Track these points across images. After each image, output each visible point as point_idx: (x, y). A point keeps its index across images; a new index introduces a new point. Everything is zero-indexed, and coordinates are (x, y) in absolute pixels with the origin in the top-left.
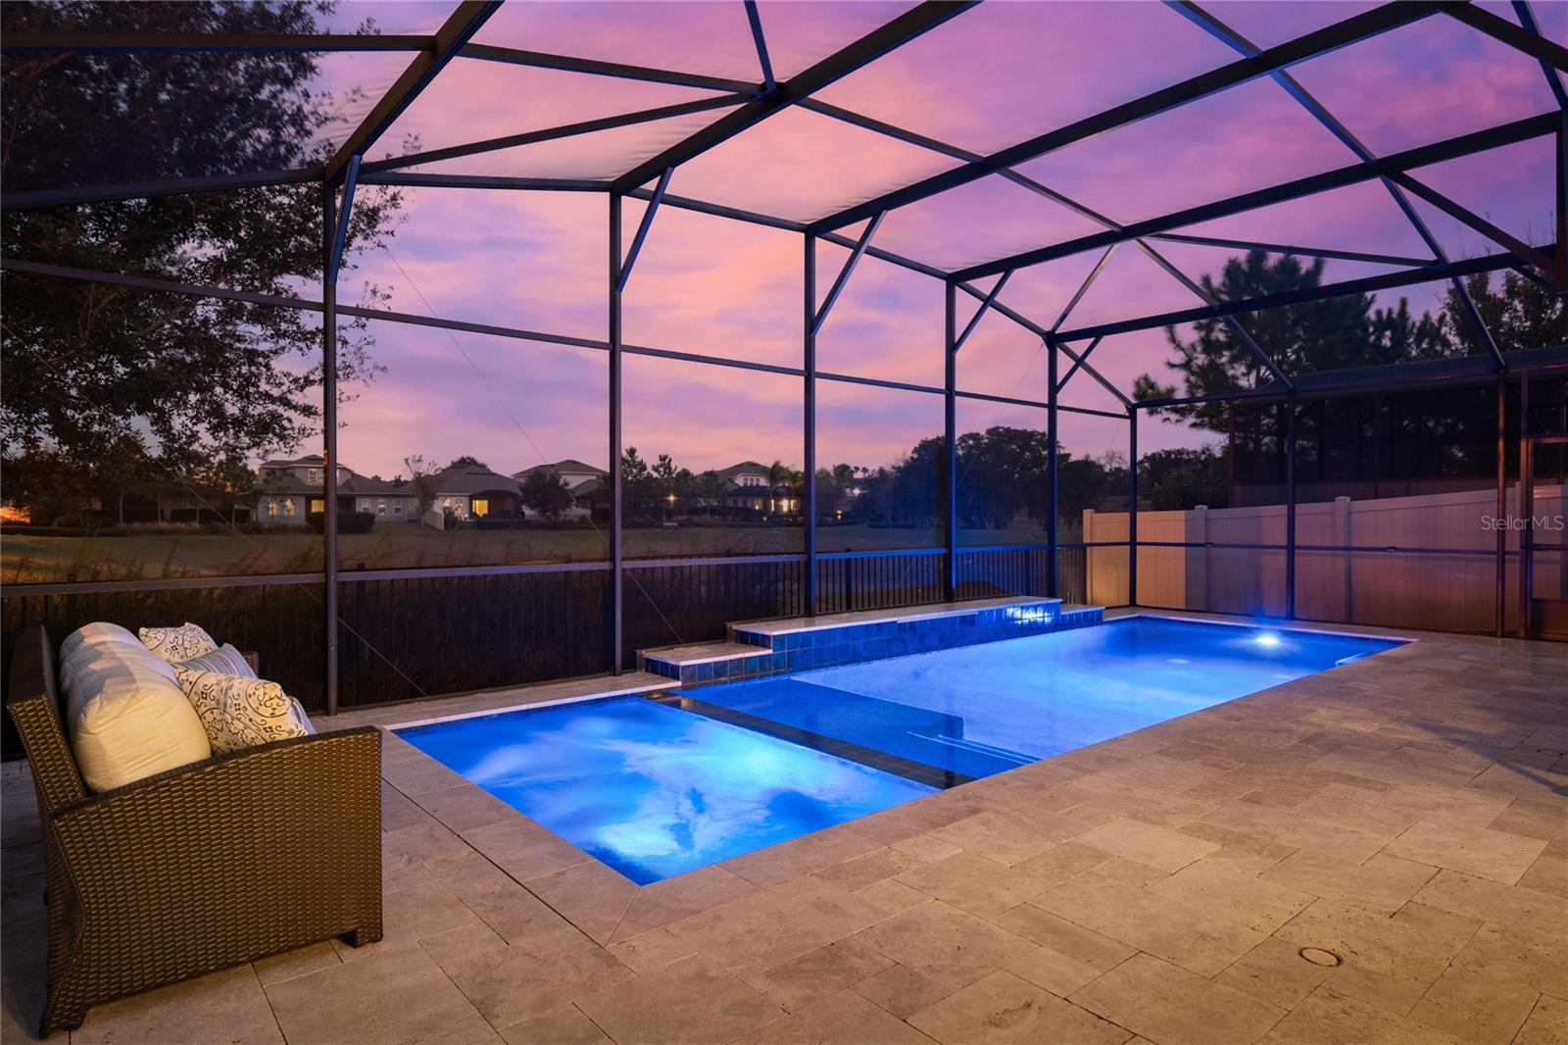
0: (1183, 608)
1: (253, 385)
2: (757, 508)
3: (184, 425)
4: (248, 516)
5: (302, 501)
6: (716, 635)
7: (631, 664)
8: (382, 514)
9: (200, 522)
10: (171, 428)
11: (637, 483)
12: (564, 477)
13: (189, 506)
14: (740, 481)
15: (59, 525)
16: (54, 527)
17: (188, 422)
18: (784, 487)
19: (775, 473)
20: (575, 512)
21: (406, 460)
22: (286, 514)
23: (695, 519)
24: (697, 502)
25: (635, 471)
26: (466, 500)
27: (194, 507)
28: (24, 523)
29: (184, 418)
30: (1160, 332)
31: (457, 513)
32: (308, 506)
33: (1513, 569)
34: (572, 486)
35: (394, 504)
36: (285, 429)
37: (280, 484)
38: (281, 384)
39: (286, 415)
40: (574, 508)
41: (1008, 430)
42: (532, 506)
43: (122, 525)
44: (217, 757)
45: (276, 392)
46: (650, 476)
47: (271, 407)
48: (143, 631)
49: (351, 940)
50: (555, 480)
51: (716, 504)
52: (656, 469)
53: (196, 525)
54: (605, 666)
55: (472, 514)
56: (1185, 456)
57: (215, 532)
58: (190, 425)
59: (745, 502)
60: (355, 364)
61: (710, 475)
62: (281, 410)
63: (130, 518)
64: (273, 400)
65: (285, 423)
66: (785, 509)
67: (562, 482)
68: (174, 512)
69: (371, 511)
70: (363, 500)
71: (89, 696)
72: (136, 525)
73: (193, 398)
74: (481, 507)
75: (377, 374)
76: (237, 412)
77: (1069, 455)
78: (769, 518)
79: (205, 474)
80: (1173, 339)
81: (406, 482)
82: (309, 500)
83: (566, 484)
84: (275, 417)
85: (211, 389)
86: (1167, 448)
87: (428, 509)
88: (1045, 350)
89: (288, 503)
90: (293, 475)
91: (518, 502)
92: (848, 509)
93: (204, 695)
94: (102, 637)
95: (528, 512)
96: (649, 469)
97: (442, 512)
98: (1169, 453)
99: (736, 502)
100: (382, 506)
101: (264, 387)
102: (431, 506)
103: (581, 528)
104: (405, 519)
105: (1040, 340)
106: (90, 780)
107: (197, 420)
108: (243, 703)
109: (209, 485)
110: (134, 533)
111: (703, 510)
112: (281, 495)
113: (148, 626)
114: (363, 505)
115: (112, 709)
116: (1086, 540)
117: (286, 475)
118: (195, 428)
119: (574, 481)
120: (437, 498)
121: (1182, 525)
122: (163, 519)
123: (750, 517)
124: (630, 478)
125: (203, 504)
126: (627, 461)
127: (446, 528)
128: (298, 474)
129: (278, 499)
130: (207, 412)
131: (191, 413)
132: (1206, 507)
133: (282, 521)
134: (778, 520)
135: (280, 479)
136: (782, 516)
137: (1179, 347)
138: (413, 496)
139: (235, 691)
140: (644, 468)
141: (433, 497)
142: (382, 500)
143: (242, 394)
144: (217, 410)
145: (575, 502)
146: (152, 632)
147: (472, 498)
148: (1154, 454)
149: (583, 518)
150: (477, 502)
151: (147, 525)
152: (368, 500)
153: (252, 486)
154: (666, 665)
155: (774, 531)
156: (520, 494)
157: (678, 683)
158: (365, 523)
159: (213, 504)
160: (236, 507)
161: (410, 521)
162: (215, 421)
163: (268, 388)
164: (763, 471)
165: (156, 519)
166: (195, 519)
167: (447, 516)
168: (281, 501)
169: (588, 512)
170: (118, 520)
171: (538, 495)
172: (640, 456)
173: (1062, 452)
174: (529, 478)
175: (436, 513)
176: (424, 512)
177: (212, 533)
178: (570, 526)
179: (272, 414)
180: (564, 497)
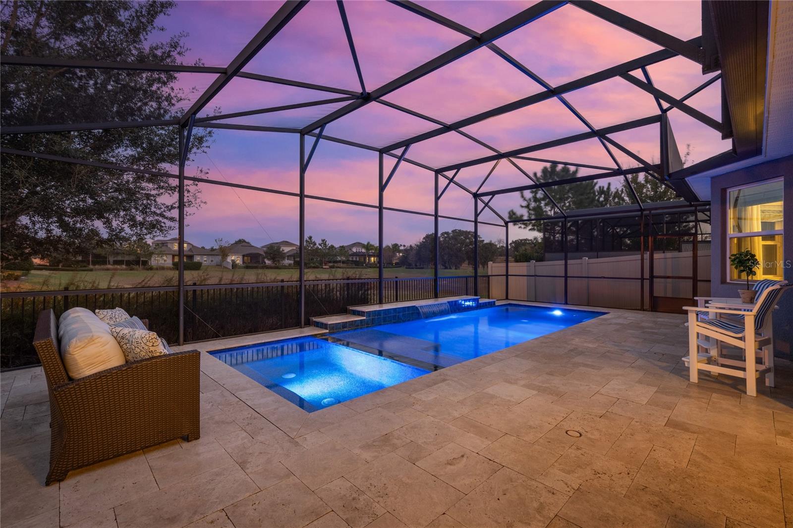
0: (526, 299)
1: (149, 208)
2: (360, 260)
4: (147, 263)
5: (170, 257)
6: (344, 311)
7: (308, 323)
8: (205, 262)
9: (126, 265)
10: (112, 226)
11: (312, 251)
12: (282, 248)
13: (121, 259)
14: (354, 250)
15: (62, 266)
16: (60, 267)
17: (120, 223)
18: (372, 252)
19: (368, 247)
21: (216, 240)
22: (164, 262)
23: (336, 265)
24: (337, 258)
25: (311, 245)
26: (241, 257)
27: (123, 259)
28: (46, 266)
29: (118, 222)
30: (518, 194)
31: (238, 262)
32: (173, 259)
33: (647, 284)
34: (285, 251)
35: (211, 258)
36: (163, 227)
37: (161, 249)
38: (161, 208)
39: (163, 221)
41: (460, 231)
42: (269, 259)
43: (91, 267)
44: (128, 364)
45: (158, 212)
46: (318, 248)
47: (156, 218)
48: (97, 311)
49: (187, 439)
50: (278, 248)
51: (345, 259)
52: (320, 245)
53: (124, 266)
54: (297, 325)
55: (245, 262)
56: (528, 242)
58: (121, 225)
59: (356, 258)
60: (193, 200)
61: (342, 247)
62: (161, 219)
63: (94, 263)
64: (157, 215)
65: (162, 224)
66: (373, 261)
68: (114, 261)
69: (200, 261)
70: (197, 256)
71: (71, 338)
72: (97, 267)
73: (122, 213)
74: (247, 259)
75: (202, 205)
76: (141, 219)
77: (483, 241)
78: (366, 265)
79: (128, 245)
80: (522, 196)
81: (216, 249)
82: (173, 256)
83: (283, 250)
84: (158, 222)
85: (129, 209)
86: (521, 239)
88: (473, 200)
89: (165, 258)
90: (167, 246)
91: (264, 258)
92: (398, 261)
93: (123, 338)
94: (78, 314)
95: (267, 262)
96: (317, 245)
97: (231, 262)
98: (521, 240)
99: (352, 258)
100: (205, 259)
101: (153, 209)
102: (226, 259)
103: (289, 268)
104: (215, 265)
105: (471, 196)
106: (71, 374)
107: (124, 222)
108: (140, 341)
109: (130, 250)
110: (96, 270)
111: (340, 262)
113: (99, 309)
114: (197, 259)
115: (81, 344)
116: (489, 274)
117: (163, 246)
118: (123, 226)
119: (286, 249)
120: (229, 256)
121: (526, 268)
122: (109, 264)
123: (358, 265)
124: (308, 248)
125: (127, 258)
126: (309, 242)
127: (233, 268)
129: (160, 255)
130: (128, 219)
131: (121, 219)
132: (534, 261)
133: (162, 265)
134: (370, 266)
135: (161, 247)
136: (371, 264)
137: (525, 199)
138: (218, 255)
139: (136, 336)
140: (315, 244)
141: (227, 255)
142: (205, 257)
143: (143, 212)
144: (133, 219)
146: (101, 311)
147: (244, 256)
148: (516, 241)
149: (290, 265)
150: (246, 257)
151: (102, 266)
152: (199, 256)
153: (149, 250)
154: (322, 324)
155: (369, 270)
156: (264, 255)
157: (328, 331)
158: (197, 266)
159: (131, 258)
160: (142, 259)
161: (217, 265)
162: (132, 223)
163: (155, 210)
164: (363, 246)
165: (106, 264)
166: (123, 264)
167: (233, 263)
168: (162, 257)
169: (292, 262)
170: (89, 264)
171: (272, 255)
172: (313, 239)
173: (481, 239)
174: (268, 248)
175: (228, 262)
176: (223, 262)
177: (131, 270)
178: (285, 267)
179: (157, 220)
180: (282, 256)
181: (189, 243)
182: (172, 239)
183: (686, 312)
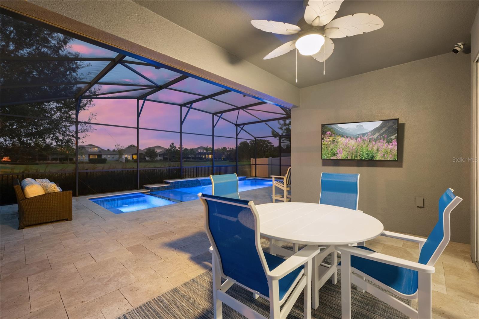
0: (268, 177)
1: (66, 133)
2: (203, 157)
3: (49, 141)
4: (73, 159)
5: (88, 156)
8: (109, 159)
9: (59, 161)
10: (46, 142)
11: (174, 151)
12: (156, 150)
13: (56, 157)
14: (199, 151)
15: (19, 162)
16: (18, 162)
17: (50, 141)
18: (210, 152)
19: (207, 149)
20: (159, 158)
21: (115, 146)
22: (83, 159)
23: (188, 160)
24: (189, 156)
25: (174, 148)
26: (131, 155)
27: (57, 157)
28: (9, 161)
29: (49, 140)
31: (129, 158)
32: (89, 157)
34: (158, 152)
35: (112, 156)
37: (81, 151)
38: (72, 132)
39: (73, 139)
40: (159, 157)
42: (148, 157)
44: (46, 194)
45: (71, 134)
46: (177, 149)
47: (70, 137)
48: (36, 179)
49: (67, 220)
50: (154, 150)
51: (193, 156)
52: (179, 148)
53: (58, 162)
55: (133, 159)
57: (63, 163)
58: (51, 141)
59: (200, 156)
60: (89, 128)
61: (192, 149)
62: (72, 138)
63: (39, 160)
64: (70, 136)
65: (73, 141)
66: (210, 157)
67: (155, 151)
68: (52, 158)
69: (106, 158)
70: (104, 155)
71: (26, 186)
72: (41, 162)
73: (51, 136)
74: (135, 157)
76: (62, 139)
78: (206, 160)
79: (60, 149)
81: (116, 151)
82: (89, 155)
83: (156, 151)
84: (71, 139)
85: (55, 134)
87: (121, 157)
89: (84, 156)
90: (85, 149)
91: (145, 156)
92: (225, 157)
93: (44, 186)
94: (29, 180)
95: (147, 158)
96: (177, 148)
97: (125, 158)
99: (198, 156)
100: (109, 157)
101: (68, 133)
102: (122, 157)
103: (160, 162)
104: (115, 160)
106: (26, 197)
107: (52, 140)
108: (50, 187)
109: (62, 152)
110: (40, 164)
111: (190, 158)
112: (82, 154)
113: (37, 179)
114: (104, 157)
115: (29, 187)
116: (251, 164)
117: (83, 149)
118: (52, 142)
119: (158, 151)
120: (123, 155)
121: (267, 161)
122: (49, 160)
123: (201, 159)
124: (172, 150)
125: (60, 157)
126: (172, 146)
127: (126, 162)
128: (86, 149)
129: (81, 155)
130: (55, 138)
131: (51, 139)
132: (271, 157)
133: (82, 161)
134: (208, 160)
136: (209, 159)
138: (117, 154)
139: (49, 185)
140: (176, 148)
141: (122, 155)
142: (109, 155)
143: (63, 135)
144: (57, 138)
145: (159, 156)
146: (38, 180)
147: (133, 155)
149: (161, 160)
150: (134, 156)
151: (45, 162)
152: (106, 155)
153: (73, 152)
154: (148, 187)
155: (207, 162)
156: (145, 154)
157: (149, 191)
158: (104, 161)
159: (63, 156)
160: (69, 157)
161: (116, 160)
162: (57, 140)
163: (69, 133)
164: (204, 148)
165: (47, 161)
166: (58, 160)
167: (126, 159)
168: (82, 155)
169: (162, 158)
170: (36, 161)
171: (149, 154)
172: (175, 145)
173: (272, 144)
174: (147, 150)
175: (123, 159)
176: (120, 158)
177: (62, 164)
178: (157, 161)
179: (70, 139)
180: (156, 154)
181: (99, 148)
182: (88, 145)
183: (272, 178)
